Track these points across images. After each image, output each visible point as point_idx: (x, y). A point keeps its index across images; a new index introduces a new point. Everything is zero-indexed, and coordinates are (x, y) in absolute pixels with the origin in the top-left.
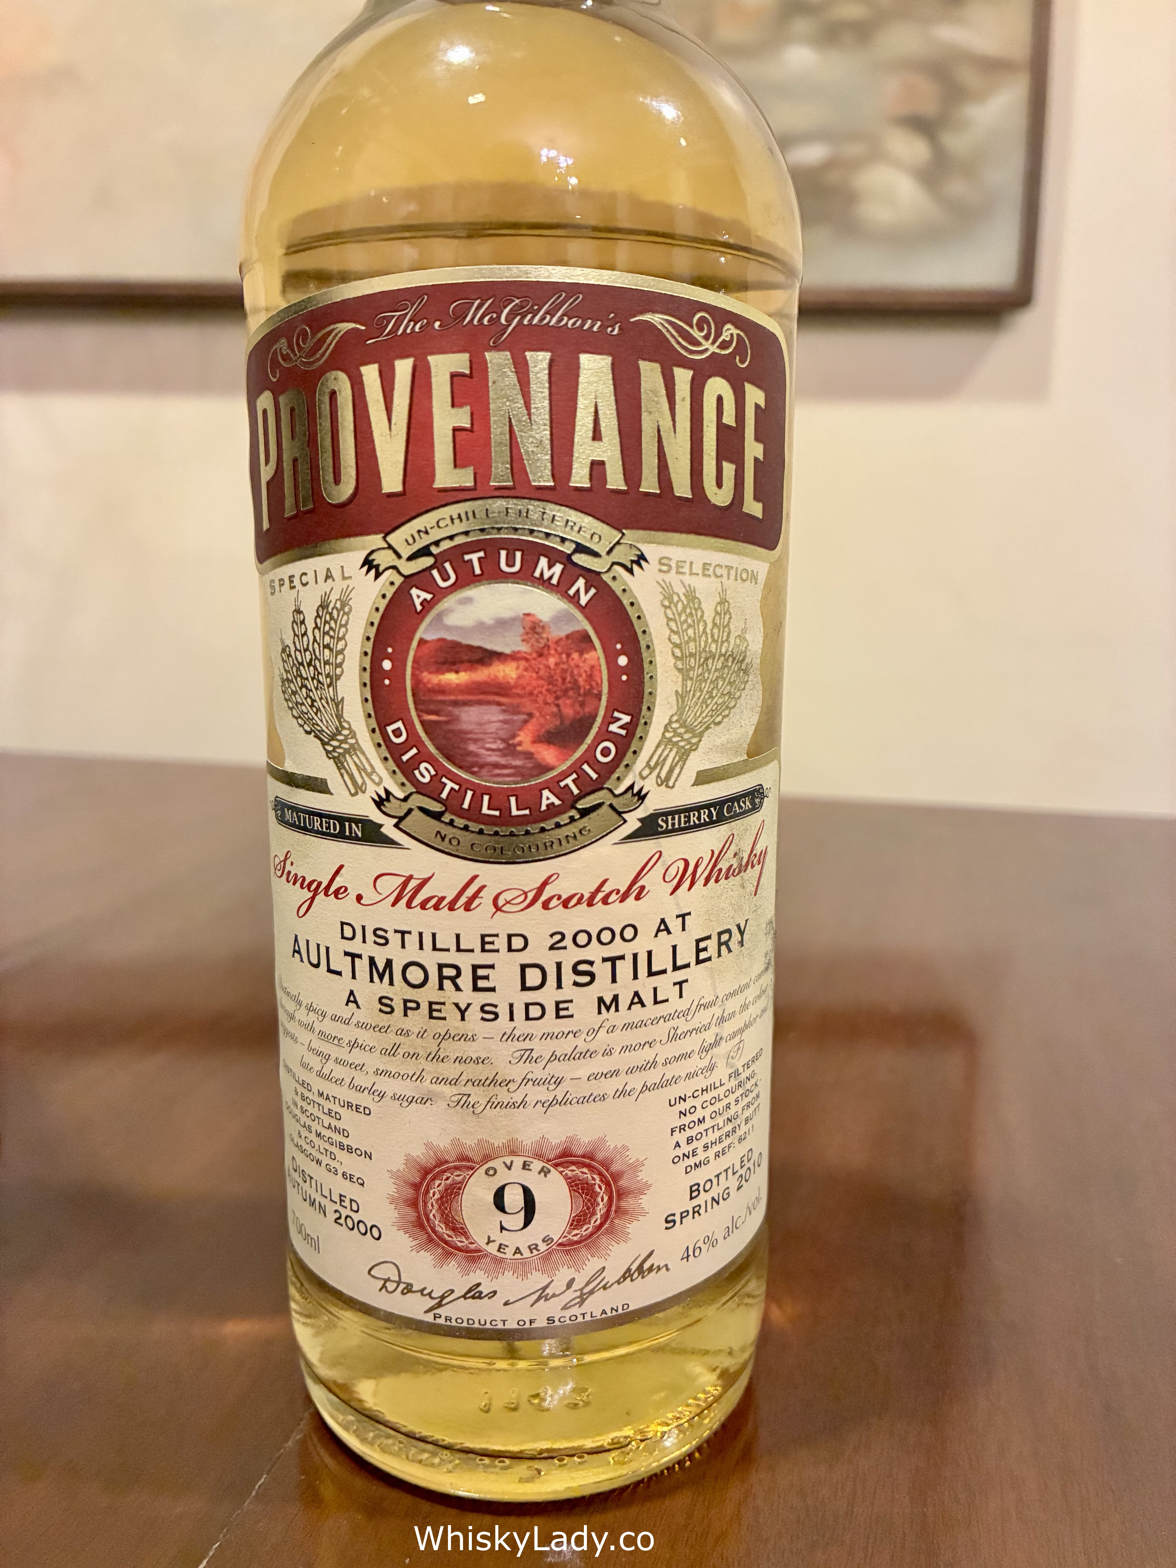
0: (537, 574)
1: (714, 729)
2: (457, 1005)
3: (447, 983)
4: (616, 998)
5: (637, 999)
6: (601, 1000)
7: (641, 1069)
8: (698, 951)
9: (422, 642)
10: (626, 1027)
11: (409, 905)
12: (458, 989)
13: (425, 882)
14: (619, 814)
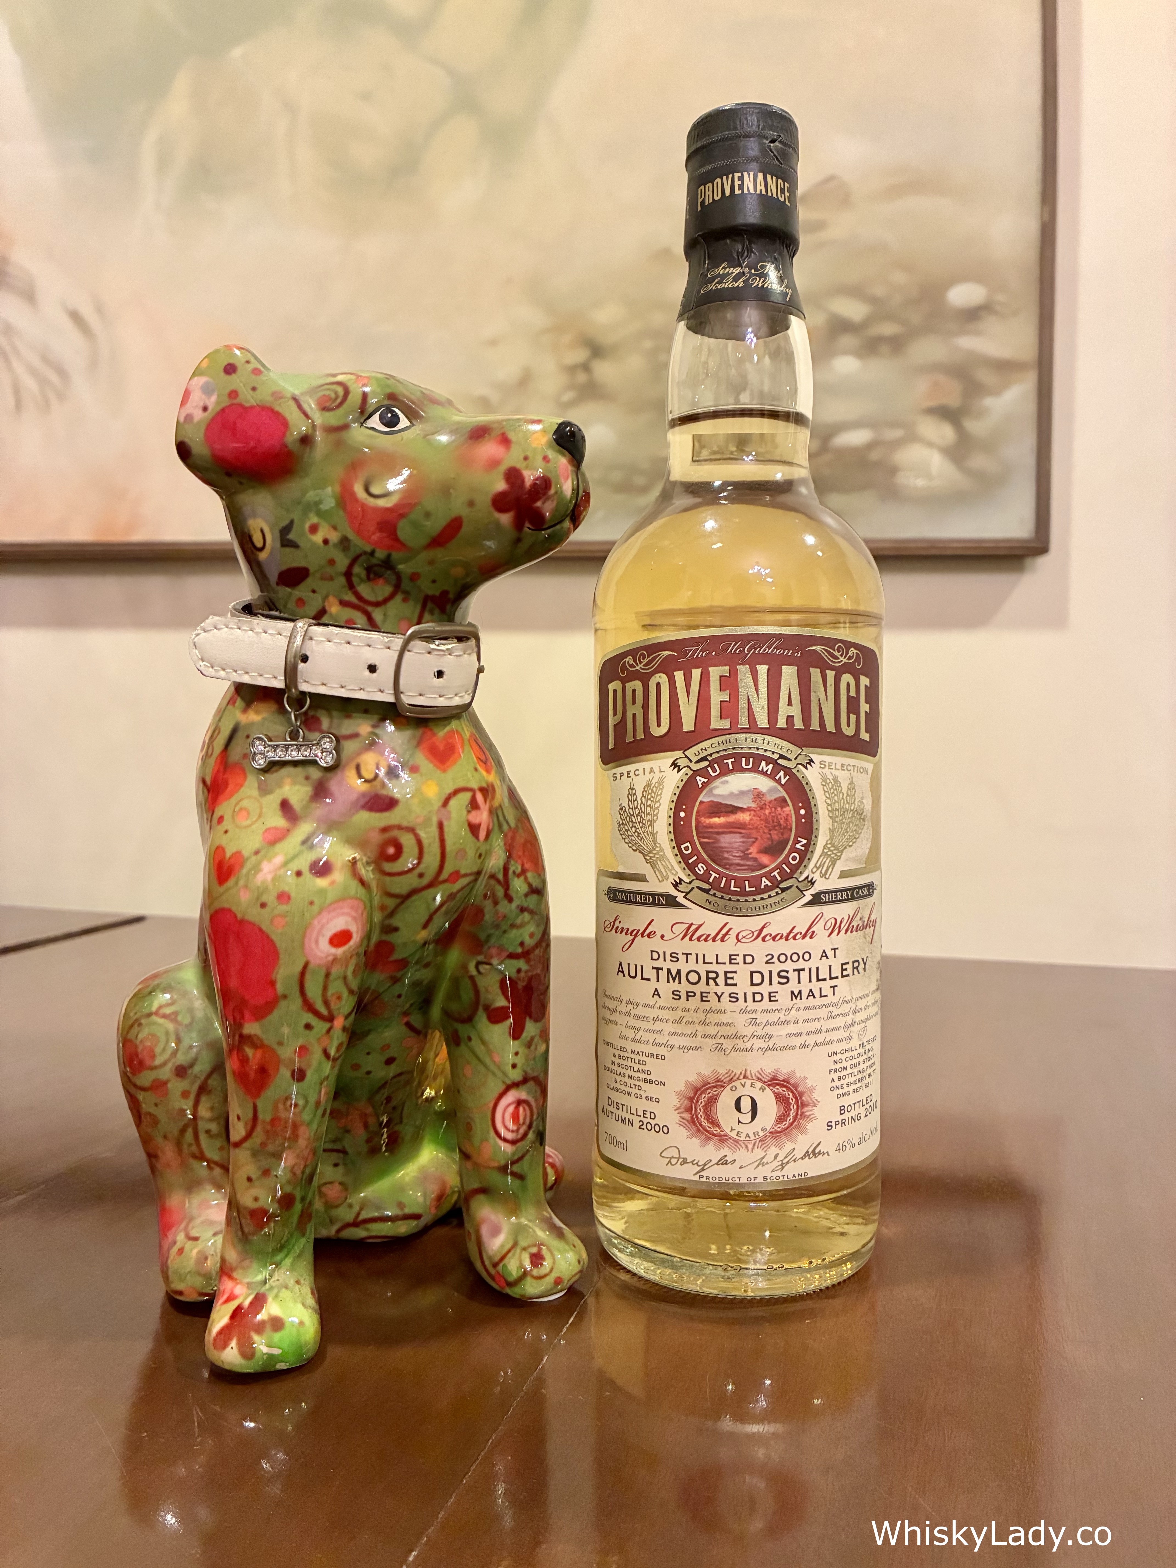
0: (760, 769)
1: (848, 849)
2: (716, 994)
3: (711, 981)
4: (800, 992)
5: (811, 994)
6: (792, 992)
7: (813, 1033)
8: (843, 970)
9: (701, 802)
10: (806, 1008)
11: (690, 939)
12: (717, 984)
13: (700, 926)
14: (801, 891)
